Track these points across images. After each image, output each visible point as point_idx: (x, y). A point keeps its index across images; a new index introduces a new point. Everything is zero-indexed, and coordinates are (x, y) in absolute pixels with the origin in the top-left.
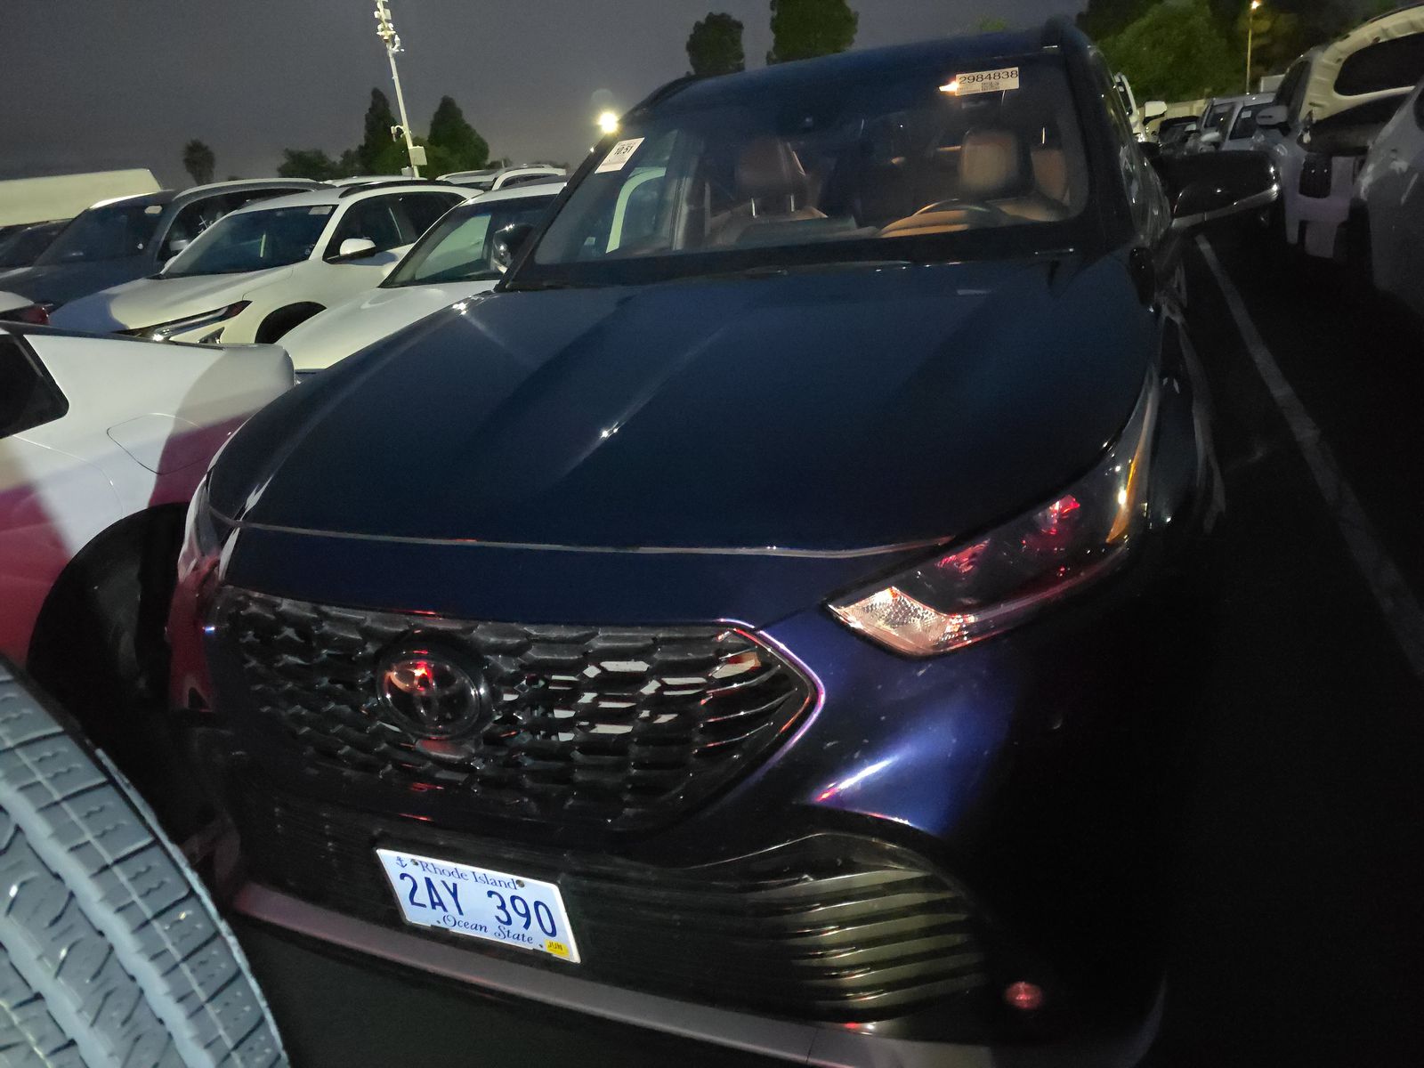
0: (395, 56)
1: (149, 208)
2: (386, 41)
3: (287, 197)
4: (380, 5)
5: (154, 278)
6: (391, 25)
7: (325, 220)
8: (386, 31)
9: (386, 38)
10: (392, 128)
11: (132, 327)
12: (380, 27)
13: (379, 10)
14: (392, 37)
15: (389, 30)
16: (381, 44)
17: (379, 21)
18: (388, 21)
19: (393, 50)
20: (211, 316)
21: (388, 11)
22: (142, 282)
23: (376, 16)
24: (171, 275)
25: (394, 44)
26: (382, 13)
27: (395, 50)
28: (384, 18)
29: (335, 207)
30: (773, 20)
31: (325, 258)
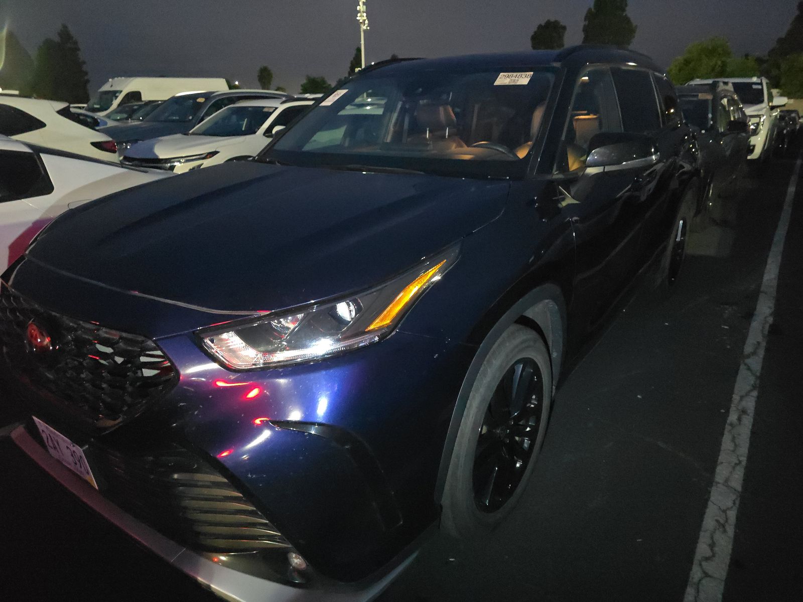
0: (365, 31)
1: (199, 99)
2: (361, 23)
3: (265, 100)
4: (361, 3)
5: (185, 134)
6: (365, 14)
7: (269, 114)
8: (362, 17)
9: (361, 21)
10: (356, 69)
11: (161, 157)
12: (359, 15)
13: (360, 6)
14: (365, 20)
15: (363, 16)
16: (358, 24)
17: (359, 12)
18: (364, 12)
19: (364, 27)
20: (198, 157)
21: (365, 7)
22: (179, 136)
23: (358, 9)
24: (193, 134)
25: (365, 24)
26: (361, 7)
27: (365, 27)
28: (362, 10)
29: (276, 108)
30: (585, 26)
31: (264, 134)
